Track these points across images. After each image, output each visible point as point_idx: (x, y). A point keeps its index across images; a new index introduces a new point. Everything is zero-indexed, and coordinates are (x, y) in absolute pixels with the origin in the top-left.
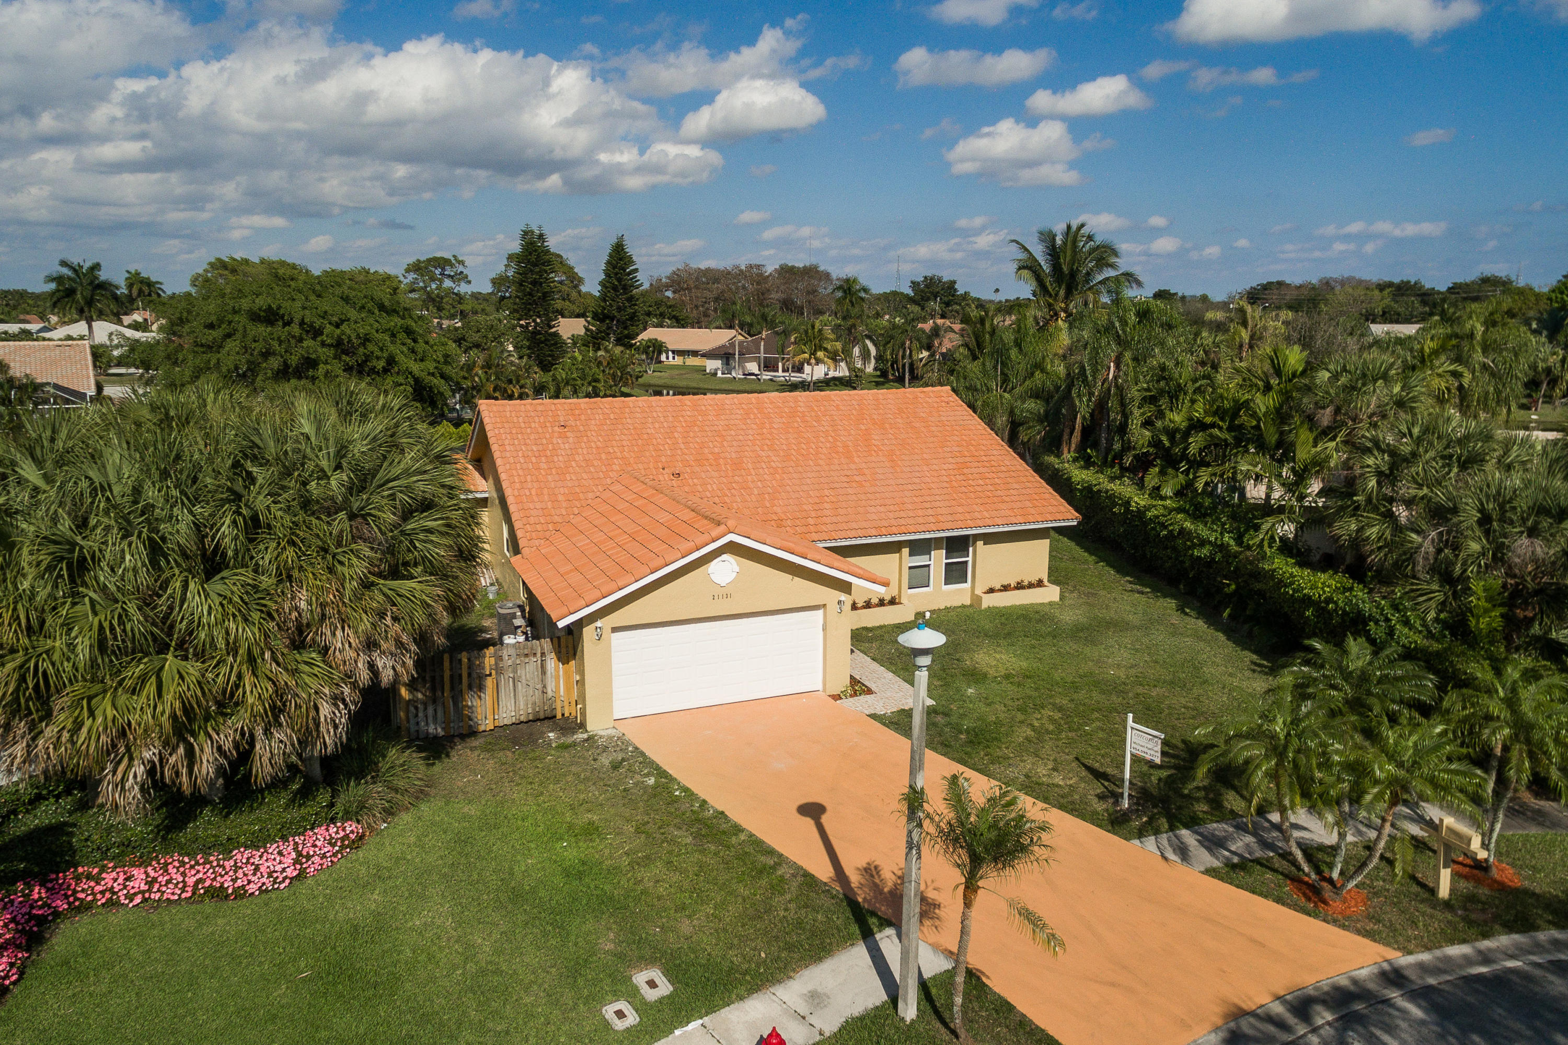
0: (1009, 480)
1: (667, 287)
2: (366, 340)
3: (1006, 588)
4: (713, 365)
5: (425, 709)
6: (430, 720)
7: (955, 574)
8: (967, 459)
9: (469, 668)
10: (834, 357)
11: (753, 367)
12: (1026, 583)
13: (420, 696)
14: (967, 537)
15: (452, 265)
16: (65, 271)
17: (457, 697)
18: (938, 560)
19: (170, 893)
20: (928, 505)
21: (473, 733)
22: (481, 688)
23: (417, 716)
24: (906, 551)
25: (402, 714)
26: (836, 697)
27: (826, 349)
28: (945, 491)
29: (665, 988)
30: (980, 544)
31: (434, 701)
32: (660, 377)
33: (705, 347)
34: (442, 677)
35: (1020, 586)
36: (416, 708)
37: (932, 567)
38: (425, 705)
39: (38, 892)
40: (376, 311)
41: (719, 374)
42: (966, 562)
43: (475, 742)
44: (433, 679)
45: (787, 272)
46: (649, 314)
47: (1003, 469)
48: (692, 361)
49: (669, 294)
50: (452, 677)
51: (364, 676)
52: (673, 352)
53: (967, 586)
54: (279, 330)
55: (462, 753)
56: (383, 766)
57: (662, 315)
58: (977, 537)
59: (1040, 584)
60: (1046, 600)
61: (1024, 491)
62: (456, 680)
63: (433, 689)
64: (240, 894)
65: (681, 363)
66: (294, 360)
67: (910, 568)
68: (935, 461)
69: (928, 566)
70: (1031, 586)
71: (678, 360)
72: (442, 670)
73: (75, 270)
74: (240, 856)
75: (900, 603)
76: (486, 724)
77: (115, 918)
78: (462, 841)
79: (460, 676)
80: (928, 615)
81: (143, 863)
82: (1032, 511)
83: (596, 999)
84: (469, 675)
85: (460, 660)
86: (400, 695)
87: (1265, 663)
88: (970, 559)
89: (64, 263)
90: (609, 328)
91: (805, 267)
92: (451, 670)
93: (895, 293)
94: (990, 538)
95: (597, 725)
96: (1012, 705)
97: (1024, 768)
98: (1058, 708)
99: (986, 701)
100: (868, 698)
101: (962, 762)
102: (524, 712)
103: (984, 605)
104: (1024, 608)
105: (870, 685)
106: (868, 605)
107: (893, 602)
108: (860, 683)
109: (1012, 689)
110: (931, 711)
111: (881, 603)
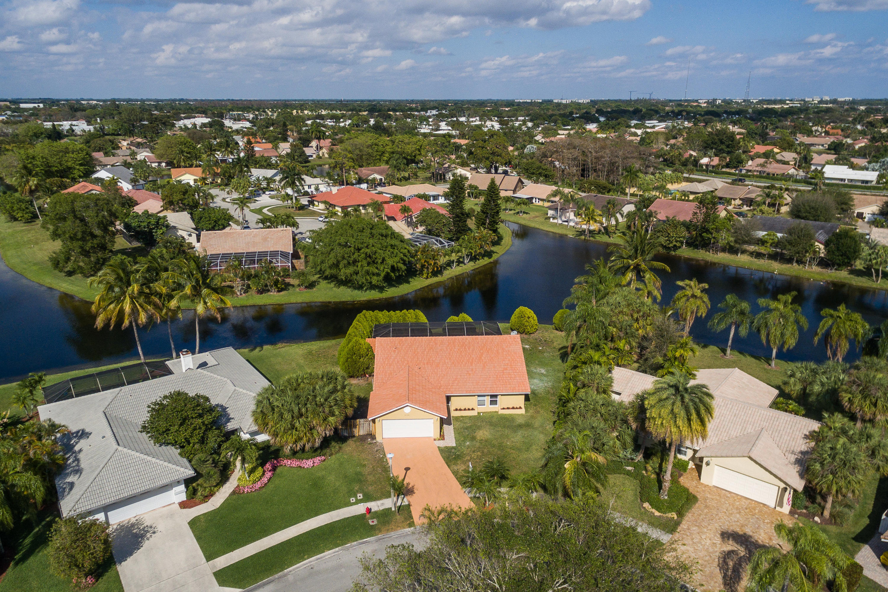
0: (517, 376)
3: (508, 408)
4: (551, 212)
7: (493, 402)
8: (508, 367)
9: (354, 424)
12: (515, 408)
13: (343, 428)
14: (497, 394)
17: (351, 428)
18: (488, 399)
19: (294, 465)
20: (485, 384)
21: (354, 436)
22: (356, 428)
24: (476, 397)
25: (340, 431)
26: (435, 440)
28: (494, 379)
29: (361, 497)
31: (346, 430)
34: (348, 424)
35: (513, 408)
37: (486, 401)
38: (344, 430)
39: (275, 462)
41: (552, 219)
43: (354, 439)
44: (346, 425)
47: (518, 371)
48: (547, 204)
51: (324, 435)
52: (539, 199)
53: (497, 406)
55: (350, 442)
56: (331, 446)
58: (500, 395)
59: (520, 408)
60: (520, 413)
61: (519, 381)
62: (351, 425)
63: (346, 427)
64: (304, 467)
67: (478, 401)
70: (517, 408)
71: (541, 203)
74: (304, 461)
76: (357, 435)
77: (285, 468)
78: (341, 464)
80: (481, 414)
81: (290, 459)
82: (517, 388)
83: (350, 497)
85: (352, 422)
88: (498, 400)
90: (486, 216)
92: (350, 423)
94: (503, 395)
95: (379, 439)
96: (473, 449)
97: (458, 467)
98: (483, 452)
99: (468, 447)
100: (442, 441)
101: (447, 463)
102: (365, 433)
103: (500, 413)
104: (510, 415)
105: (445, 437)
106: (465, 410)
107: (473, 409)
108: (443, 436)
109: (478, 444)
110: (453, 448)
111: (469, 409)
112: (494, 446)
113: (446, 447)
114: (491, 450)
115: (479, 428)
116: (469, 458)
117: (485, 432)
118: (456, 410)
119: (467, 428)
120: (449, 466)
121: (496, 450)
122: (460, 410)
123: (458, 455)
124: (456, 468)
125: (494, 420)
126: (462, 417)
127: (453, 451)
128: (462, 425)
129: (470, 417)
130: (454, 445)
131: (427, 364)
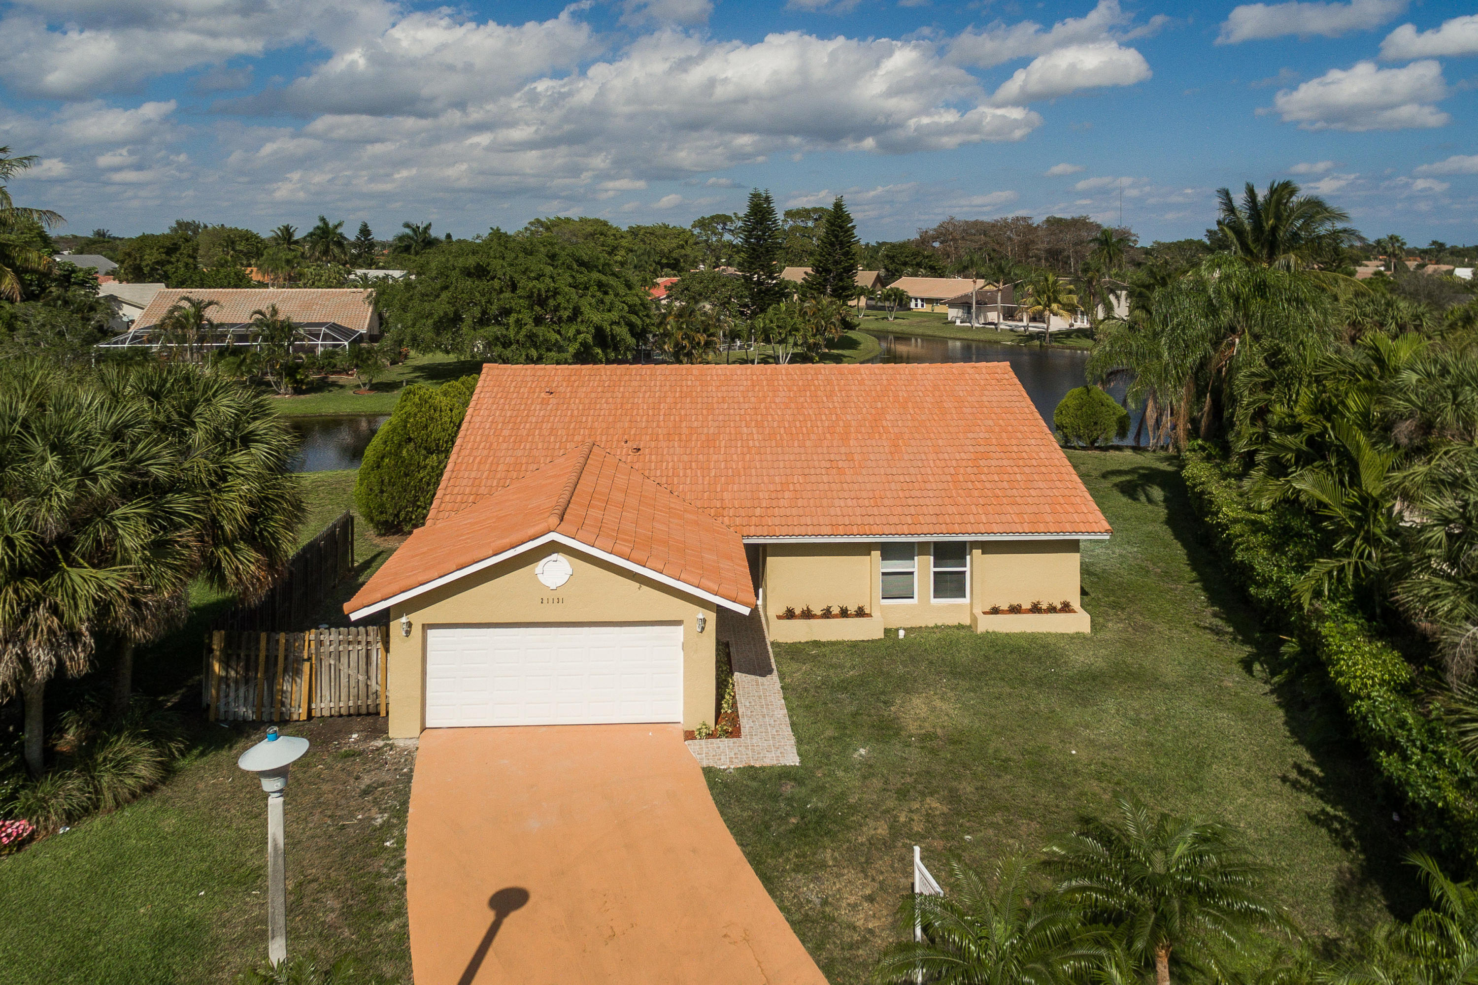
0: (1036, 477)
1: (935, 238)
2: (556, 293)
3: (1015, 610)
4: (953, 313)
5: (237, 690)
6: (242, 701)
7: (949, 585)
8: (993, 448)
9: (286, 650)
10: (1072, 310)
11: (993, 316)
12: (1044, 606)
13: (233, 673)
14: (964, 543)
15: (732, 221)
16: (408, 231)
17: (271, 679)
18: (923, 567)
20: (910, 501)
21: (286, 718)
22: (298, 672)
23: (227, 696)
24: (876, 554)
25: (214, 692)
26: (689, 735)
27: (1060, 302)
28: (945, 485)
30: (977, 552)
31: (247, 682)
32: (899, 324)
33: (951, 295)
34: (257, 656)
35: (1036, 609)
36: (228, 686)
37: (916, 574)
38: (236, 682)
40: (575, 266)
41: (958, 323)
42: (964, 572)
44: (248, 657)
45: (1055, 223)
46: (905, 264)
47: (1034, 462)
48: (939, 309)
49: (937, 244)
50: (267, 657)
52: (922, 300)
53: (966, 600)
54: (483, 284)
57: (919, 265)
58: (975, 544)
59: (1066, 608)
60: (1071, 630)
61: (1048, 492)
62: (271, 661)
63: (247, 669)
65: (929, 310)
66: (494, 309)
67: (883, 574)
68: (949, 449)
69: (912, 573)
70: (1052, 609)
71: (927, 308)
72: (258, 649)
73: (414, 230)
75: (869, 615)
79: (276, 657)
80: (902, 633)
82: (1049, 518)
84: (286, 658)
85: (277, 641)
86: (213, 671)
87: (1317, 771)
88: (967, 569)
89: (407, 225)
90: (826, 280)
91: (1073, 219)
92: (267, 650)
93: (1190, 242)
94: (988, 547)
95: (400, 730)
96: (896, 781)
97: (831, 886)
98: (953, 797)
99: (868, 770)
100: (725, 743)
101: (756, 861)
102: (345, 704)
103: (981, 629)
104: (1033, 638)
105: (745, 723)
106: (827, 614)
107: (861, 613)
108: (734, 719)
109: (916, 758)
110: (785, 774)
111: (844, 613)
112: (1005, 765)
113: (750, 772)
114: (995, 784)
115: (906, 685)
116: (882, 830)
117: (938, 703)
118: (790, 614)
119: (844, 686)
120: (769, 881)
121: (1023, 788)
122: (807, 614)
123: (822, 816)
124: (811, 893)
125: (964, 656)
126: (816, 644)
127: (788, 789)
128: (820, 674)
129: (855, 647)
130: (792, 759)
131: (669, 437)
